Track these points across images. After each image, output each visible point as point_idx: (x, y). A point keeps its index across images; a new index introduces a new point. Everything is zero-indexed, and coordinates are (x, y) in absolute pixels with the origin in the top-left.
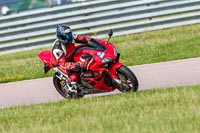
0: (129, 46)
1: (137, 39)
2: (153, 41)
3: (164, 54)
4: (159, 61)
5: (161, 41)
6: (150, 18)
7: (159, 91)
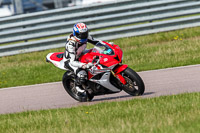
0: (4, 68)
1: (12, 61)
2: (29, 63)
3: (39, 76)
4: (34, 83)
5: (35, 64)
6: (26, 40)
7: (33, 113)
